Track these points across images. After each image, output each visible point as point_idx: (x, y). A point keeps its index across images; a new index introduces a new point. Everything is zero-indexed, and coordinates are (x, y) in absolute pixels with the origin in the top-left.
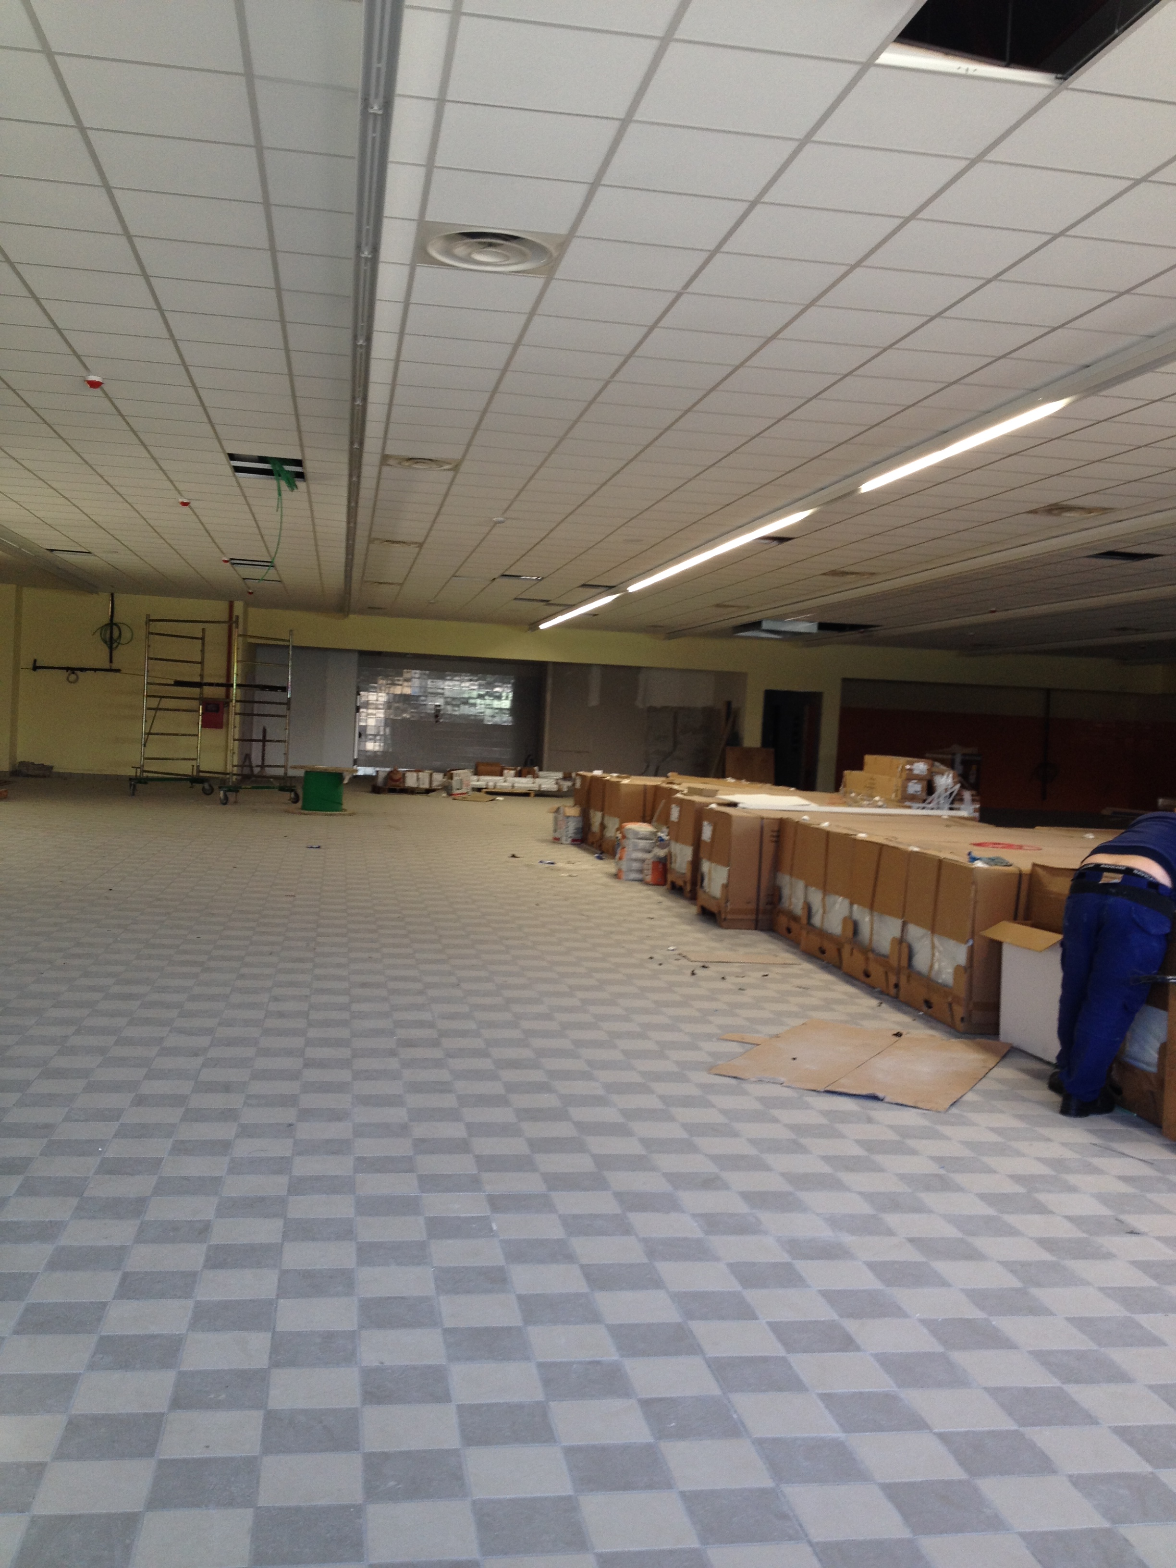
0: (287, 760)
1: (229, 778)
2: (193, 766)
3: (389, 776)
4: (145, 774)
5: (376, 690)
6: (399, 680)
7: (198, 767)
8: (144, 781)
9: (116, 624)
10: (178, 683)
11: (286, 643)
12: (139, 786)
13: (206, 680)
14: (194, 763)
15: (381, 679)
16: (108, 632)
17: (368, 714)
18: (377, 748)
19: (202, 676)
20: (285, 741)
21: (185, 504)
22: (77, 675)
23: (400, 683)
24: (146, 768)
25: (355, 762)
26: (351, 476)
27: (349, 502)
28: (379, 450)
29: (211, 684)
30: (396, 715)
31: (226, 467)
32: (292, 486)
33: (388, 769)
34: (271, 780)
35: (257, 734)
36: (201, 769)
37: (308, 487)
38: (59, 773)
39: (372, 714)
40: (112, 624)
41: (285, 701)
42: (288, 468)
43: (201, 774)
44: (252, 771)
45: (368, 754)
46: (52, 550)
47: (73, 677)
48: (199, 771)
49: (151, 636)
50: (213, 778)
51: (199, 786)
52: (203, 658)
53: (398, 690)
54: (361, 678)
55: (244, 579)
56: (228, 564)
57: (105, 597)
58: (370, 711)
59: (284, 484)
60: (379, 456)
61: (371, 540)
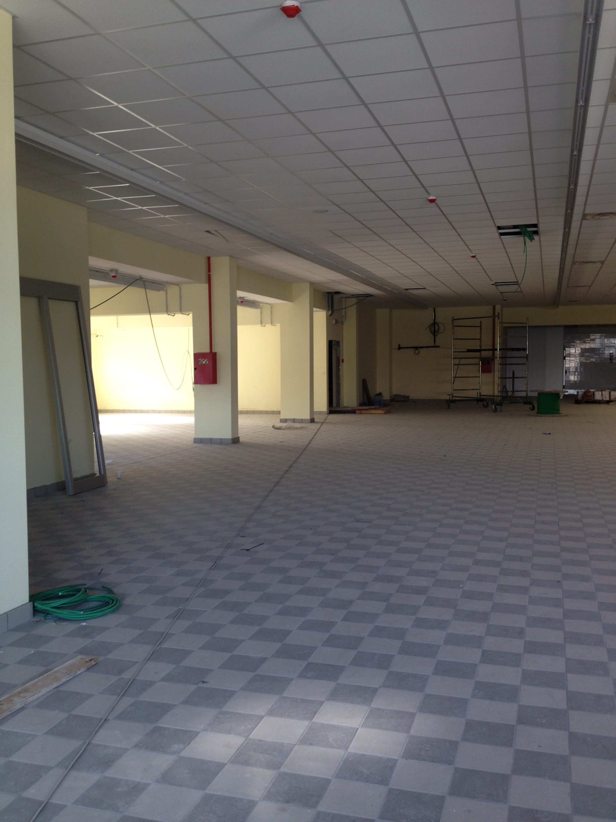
0: (527, 388)
1: (497, 399)
2: (478, 393)
3: (585, 394)
4: (454, 398)
5: (574, 347)
6: (588, 340)
7: (480, 393)
8: (453, 401)
9: (437, 323)
10: (469, 351)
11: (525, 325)
12: (451, 404)
13: (483, 348)
14: (478, 391)
15: (577, 340)
16: (433, 327)
17: (570, 360)
18: (576, 379)
19: (480, 346)
20: (526, 377)
21: (473, 257)
22: (419, 350)
23: (588, 342)
24: (454, 395)
25: (564, 387)
26: (565, 228)
27: (563, 243)
28: (582, 212)
29: (485, 350)
30: (586, 360)
31: (495, 233)
32: (532, 239)
33: (584, 390)
34: (518, 398)
35: (510, 375)
36: (482, 394)
37: (540, 239)
38: (412, 399)
39: (573, 360)
40: (434, 323)
41: (526, 356)
42: (529, 229)
43: (482, 397)
44: (507, 394)
45: (571, 382)
46: (407, 289)
47: (417, 352)
48: (481, 395)
49: (455, 328)
50: (487, 398)
51: (481, 403)
52: (481, 336)
53: (587, 346)
54: (566, 340)
55: (502, 293)
56: (494, 286)
57: (431, 310)
58: (571, 359)
59: (527, 239)
60: (581, 215)
61: (574, 263)
